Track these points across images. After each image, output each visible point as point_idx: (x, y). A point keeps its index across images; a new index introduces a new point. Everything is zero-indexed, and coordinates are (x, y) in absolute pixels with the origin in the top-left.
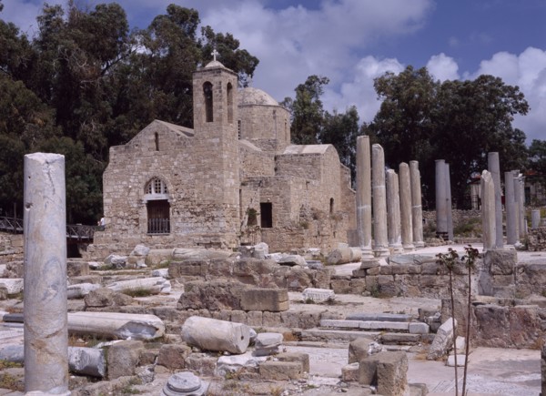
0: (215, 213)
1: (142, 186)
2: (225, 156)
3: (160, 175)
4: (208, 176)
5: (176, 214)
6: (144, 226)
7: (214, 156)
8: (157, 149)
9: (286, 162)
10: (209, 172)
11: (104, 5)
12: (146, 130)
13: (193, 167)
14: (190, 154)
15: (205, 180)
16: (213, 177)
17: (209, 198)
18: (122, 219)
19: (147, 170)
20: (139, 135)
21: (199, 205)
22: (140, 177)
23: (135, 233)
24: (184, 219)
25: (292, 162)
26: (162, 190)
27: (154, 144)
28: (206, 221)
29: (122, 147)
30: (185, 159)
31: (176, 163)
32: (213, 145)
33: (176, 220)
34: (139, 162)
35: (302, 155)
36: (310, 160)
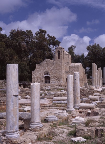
0: (60, 79)
1: (44, 73)
2: (62, 67)
3: (48, 71)
4: (59, 71)
5: (51, 79)
6: (44, 82)
7: (60, 67)
8: (47, 65)
9: (71, 67)
10: (59, 70)
11: (28, 30)
12: (45, 61)
13: (55, 69)
14: (55, 66)
15: (58, 72)
16: (60, 71)
17: (59, 76)
18: (39, 80)
19: (45, 70)
20: (43, 62)
21: (57, 77)
22: (43, 71)
23: (42, 83)
24: (53, 80)
25: (73, 67)
26: (48, 74)
27: (46, 64)
28: (58, 81)
29: (39, 64)
30: (53, 67)
31: (51, 68)
32: (60, 64)
33: (51, 80)
34: (43, 68)
35: (75, 66)
36: (77, 67)
